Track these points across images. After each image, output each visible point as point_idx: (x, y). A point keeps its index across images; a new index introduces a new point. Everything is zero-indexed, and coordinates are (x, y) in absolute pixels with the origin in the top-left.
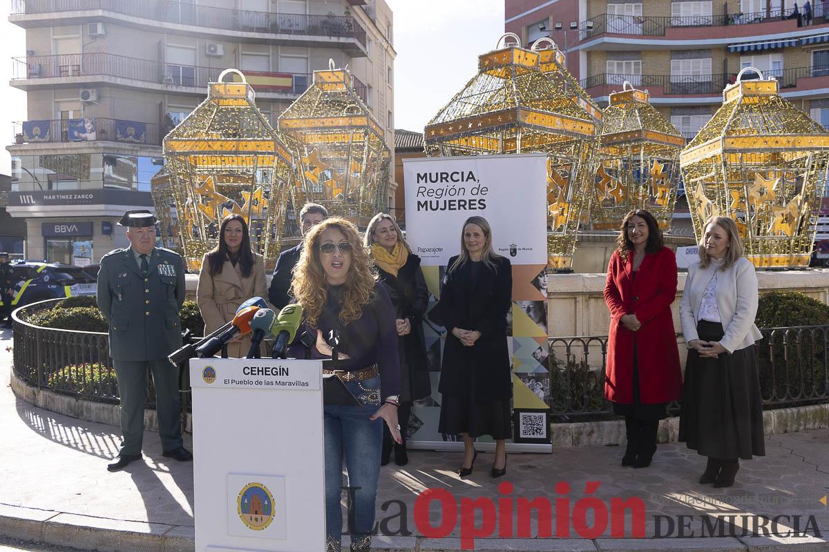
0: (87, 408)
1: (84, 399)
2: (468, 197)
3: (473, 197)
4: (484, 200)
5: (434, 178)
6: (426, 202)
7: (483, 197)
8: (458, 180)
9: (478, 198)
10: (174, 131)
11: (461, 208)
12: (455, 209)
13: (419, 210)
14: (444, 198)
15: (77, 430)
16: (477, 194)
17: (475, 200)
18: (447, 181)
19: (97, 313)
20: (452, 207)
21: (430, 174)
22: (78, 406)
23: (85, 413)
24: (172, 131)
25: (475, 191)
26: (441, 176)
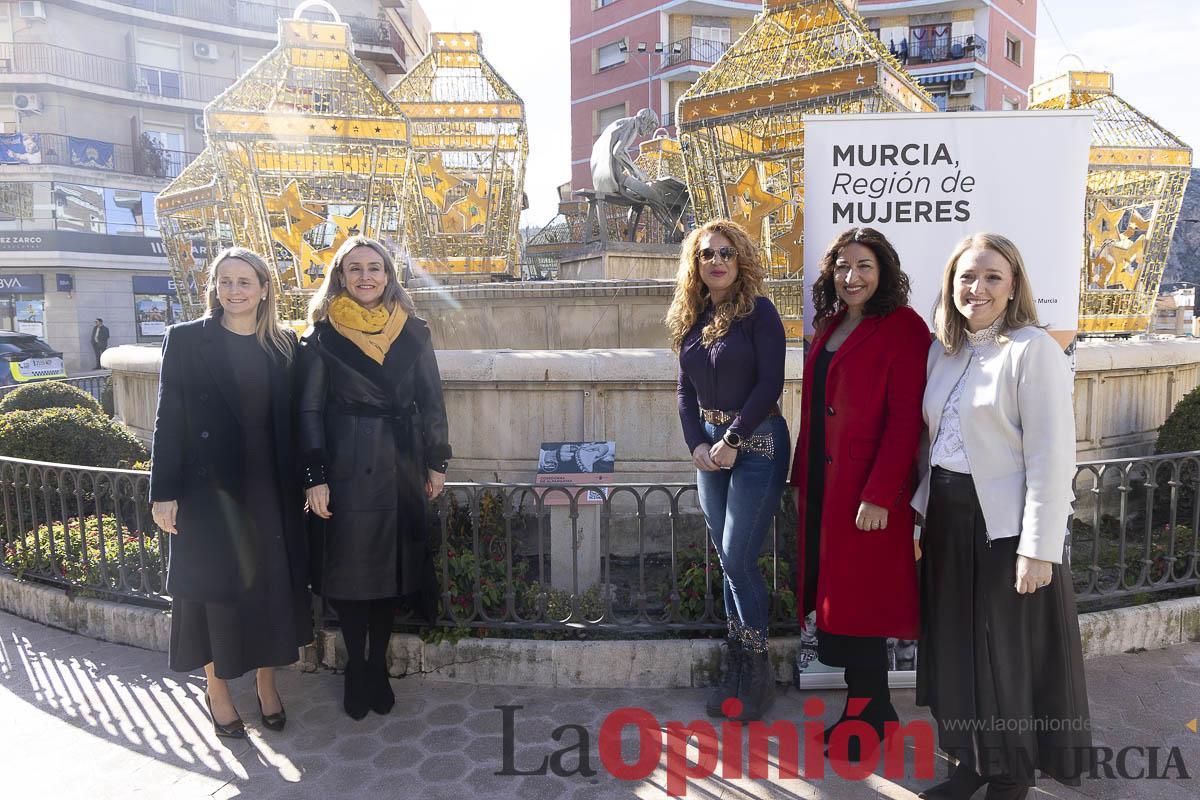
0: (95, 616)
1: (89, 598)
2: (934, 196)
3: (945, 197)
4: (967, 203)
5: (867, 157)
6: (850, 206)
7: (965, 197)
8: (917, 161)
9: (955, 197)
10: (223, 99)
11: (922, 217)
12: (909, 220)
13: (835, 221)
14: (887, 197)
15: (83, 667)
16: (954, 189)
17: (950, 203)
18: (895, 163)
19: (90, 419)
20: (902, 216)
21: (861, 147)
22: (75, 609)
23: (90, 624)
24: (219, 97)
25: (950, 184)
26: (883, 152)
